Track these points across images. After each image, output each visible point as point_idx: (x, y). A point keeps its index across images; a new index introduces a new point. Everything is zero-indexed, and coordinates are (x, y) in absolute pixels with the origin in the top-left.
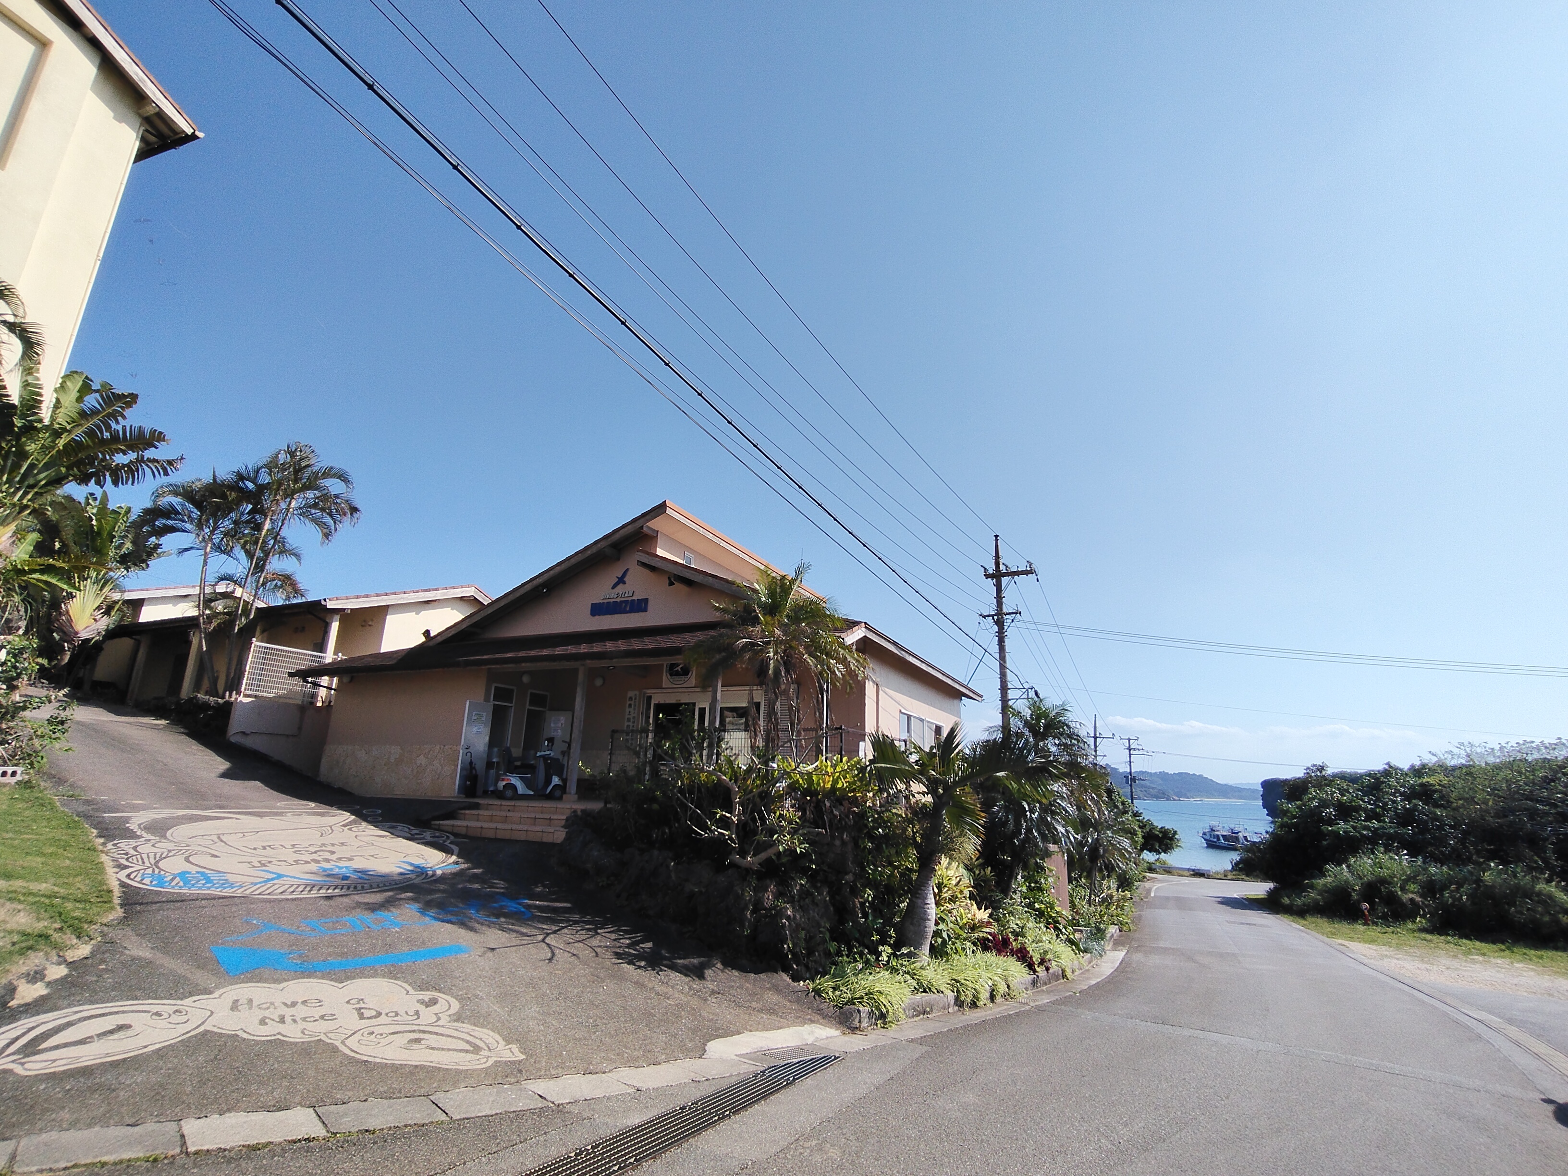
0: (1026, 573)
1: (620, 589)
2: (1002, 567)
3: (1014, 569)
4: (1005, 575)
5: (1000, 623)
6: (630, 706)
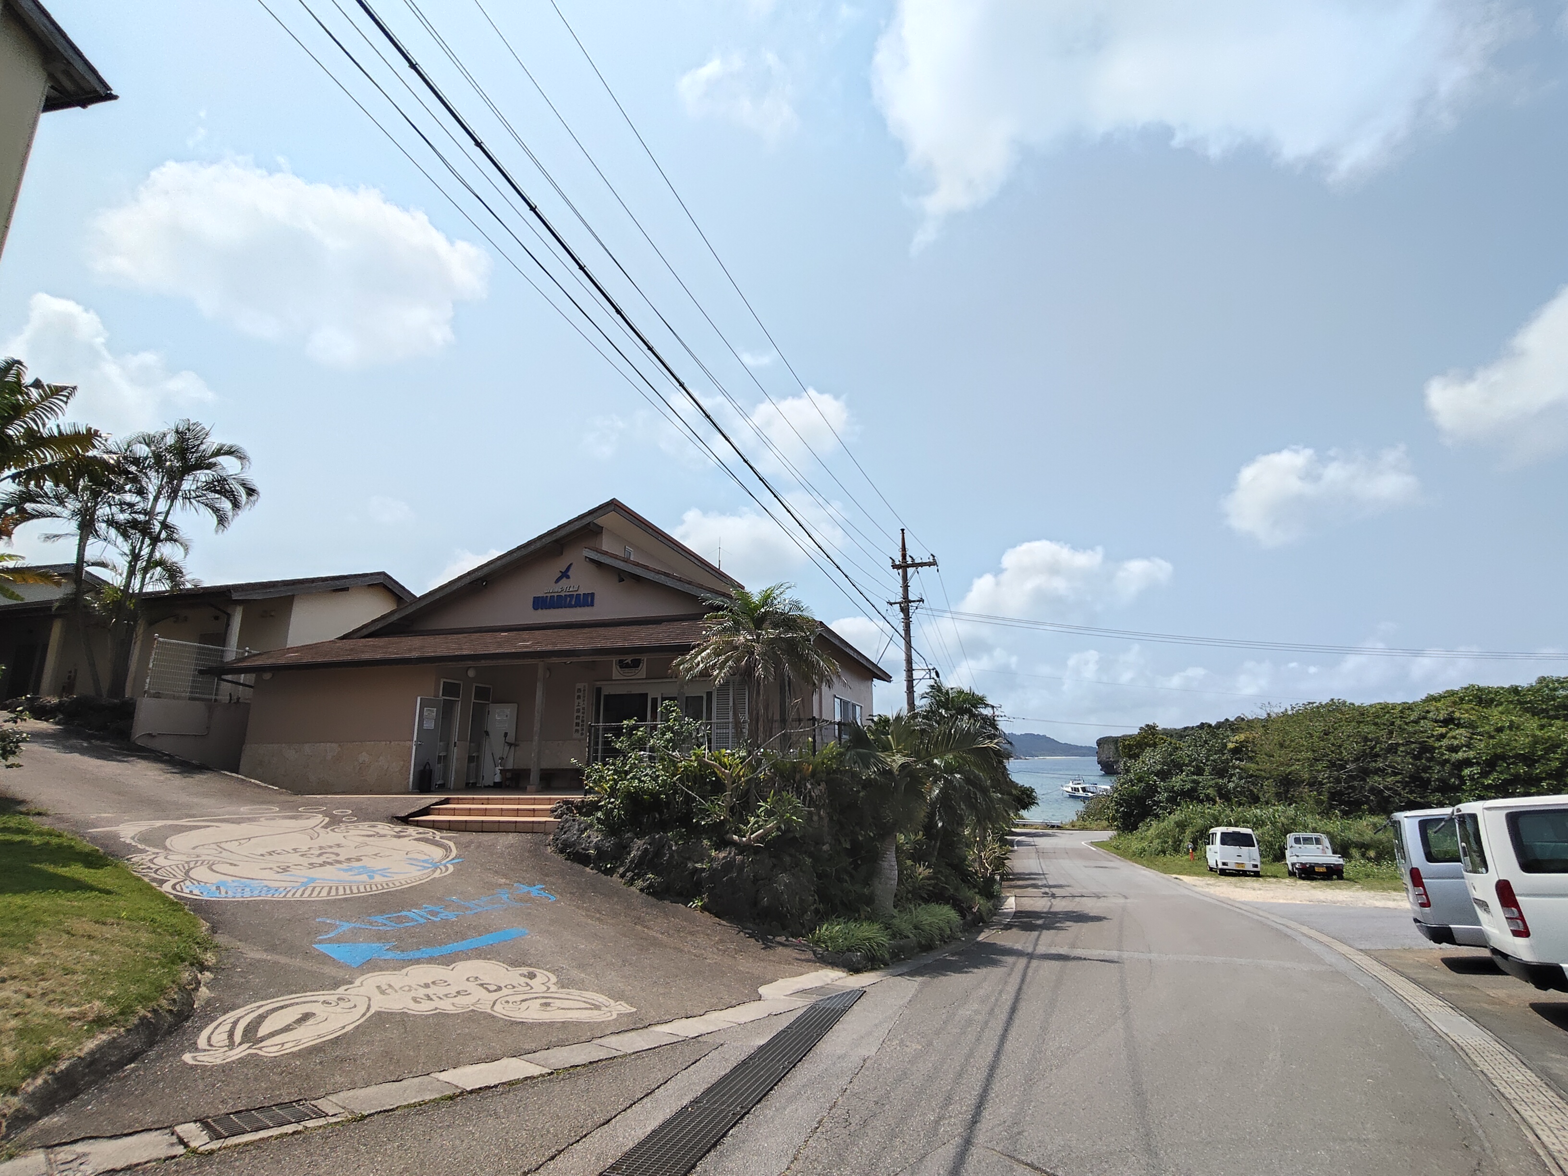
0: (929, 564)
1: (564, 583)
2: (909, 560)
3: (918, 561)
4: (908, 566)
5: (905, 611)
6: (579, 697)
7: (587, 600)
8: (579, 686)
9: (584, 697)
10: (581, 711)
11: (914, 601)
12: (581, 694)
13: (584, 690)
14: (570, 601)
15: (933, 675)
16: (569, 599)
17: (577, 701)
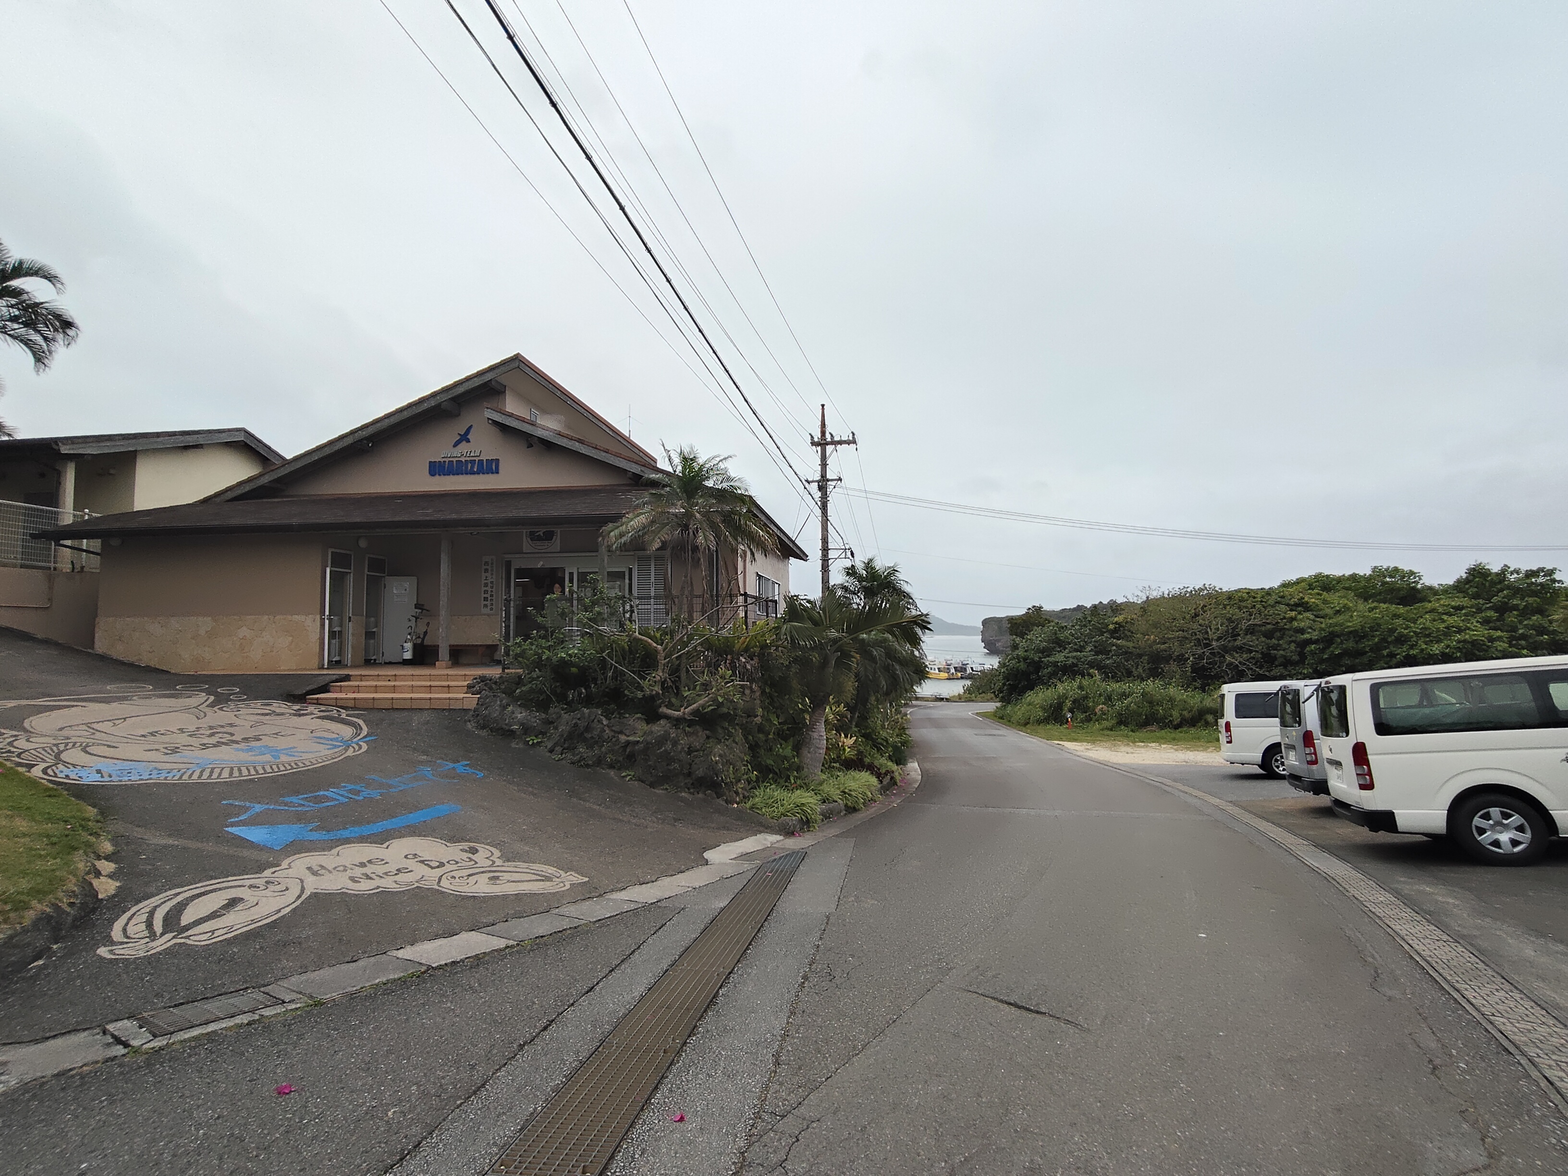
0: (848, 442)
1: (464, 447)
2: (828, 437)
3: (837, 438)
4: (827, 444)
5: (822, 488)
6: (486, 571)
7: (491, 467)
8: (486, 558)
9: (492, 570)
10: (490, 585)
11: (832, 480)
12: (489, 568)
13: (492, 564)
14: (472, 467)
15: (849, 554)
16: (470, 465)
17: (484, 575)
